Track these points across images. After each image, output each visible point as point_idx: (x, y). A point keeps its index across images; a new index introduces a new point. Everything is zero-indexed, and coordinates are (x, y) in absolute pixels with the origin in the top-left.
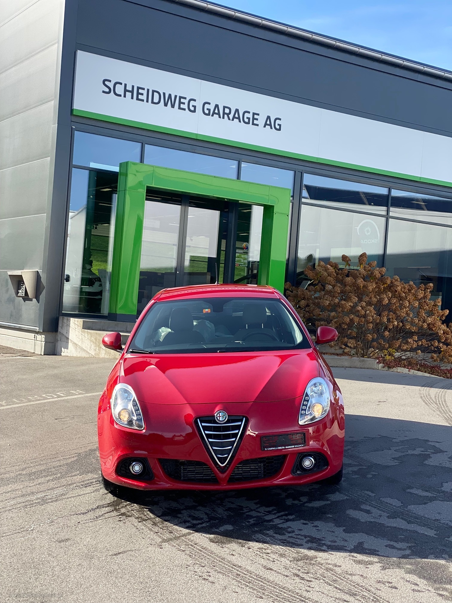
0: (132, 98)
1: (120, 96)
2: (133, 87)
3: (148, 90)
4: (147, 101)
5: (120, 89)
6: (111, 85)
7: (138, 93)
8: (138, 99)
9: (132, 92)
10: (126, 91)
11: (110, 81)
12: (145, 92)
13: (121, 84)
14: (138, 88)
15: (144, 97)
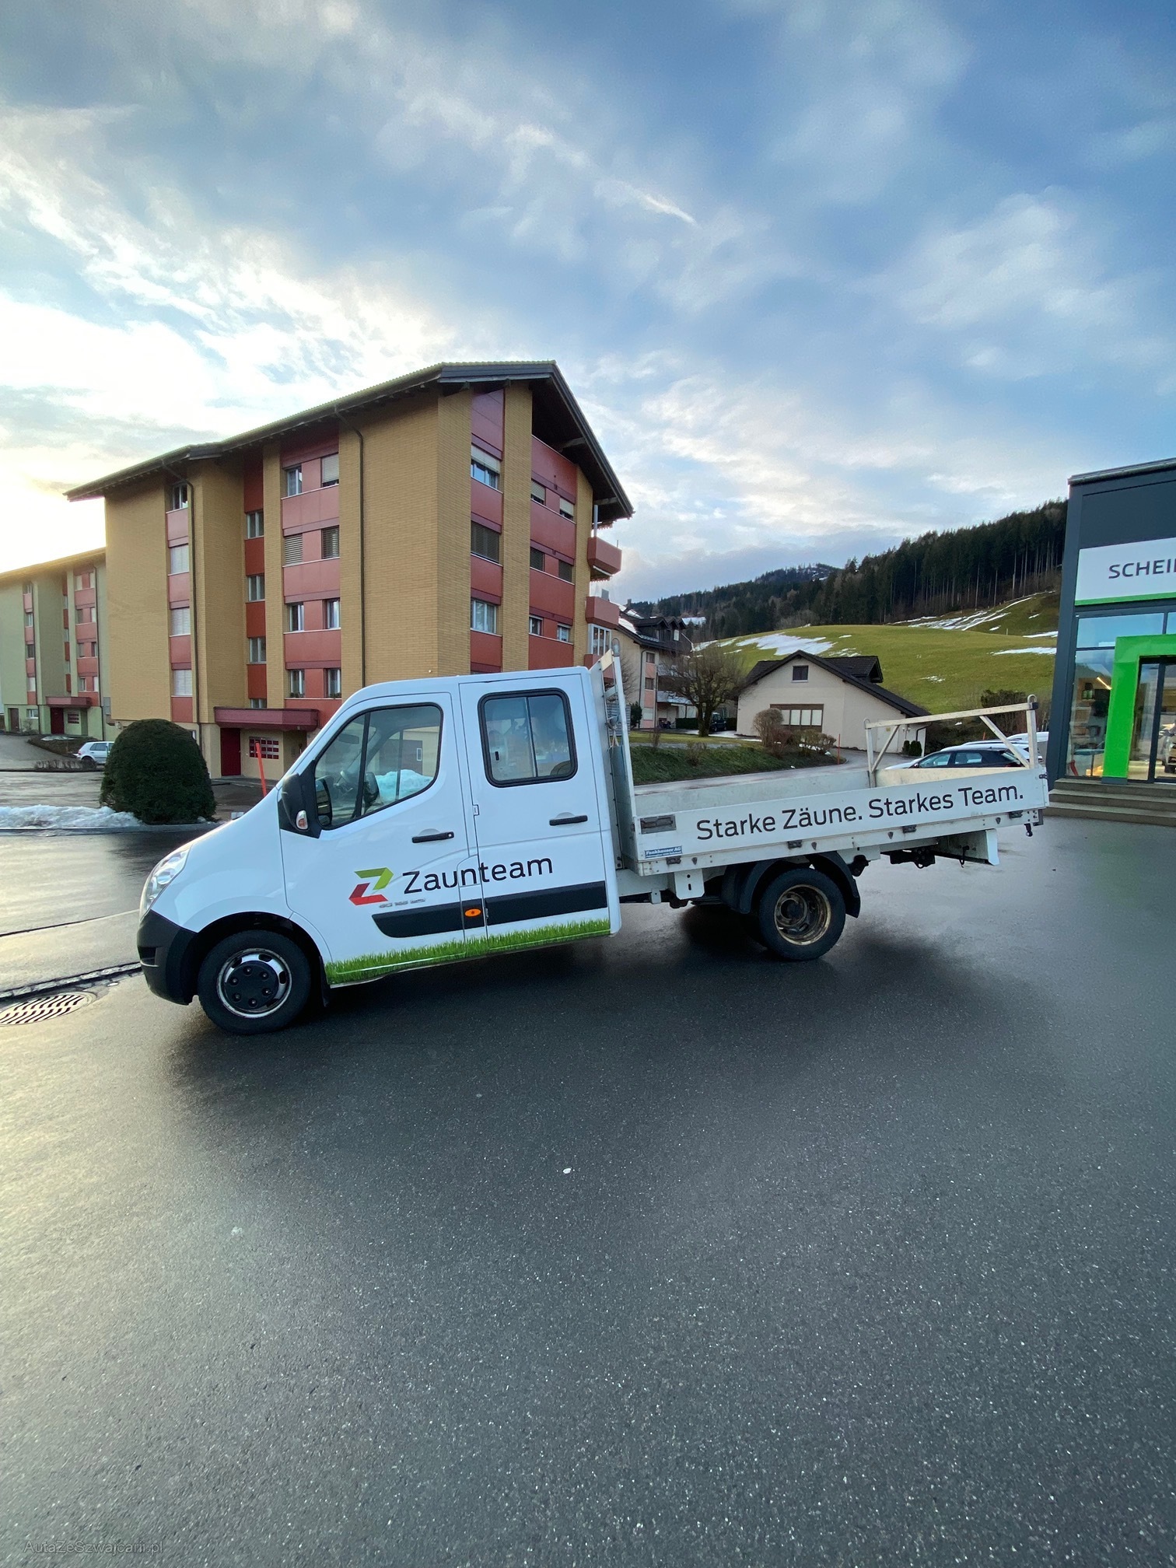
0: (1147, 573)
1: (1131, 575)
2: (1148, 563)
3: (1169, 561)
4: (1168, 571)
5: (1131, 570)
6: (1120, 570)
7: (1156, 567)
8: (1155, 572)
9: (1147, 568)
10: (1139, 569)
11: (1118, 566)
12: (1165, 565)
13: (1132, 564)
14: (1156, 562)
15: (1165, 569)
